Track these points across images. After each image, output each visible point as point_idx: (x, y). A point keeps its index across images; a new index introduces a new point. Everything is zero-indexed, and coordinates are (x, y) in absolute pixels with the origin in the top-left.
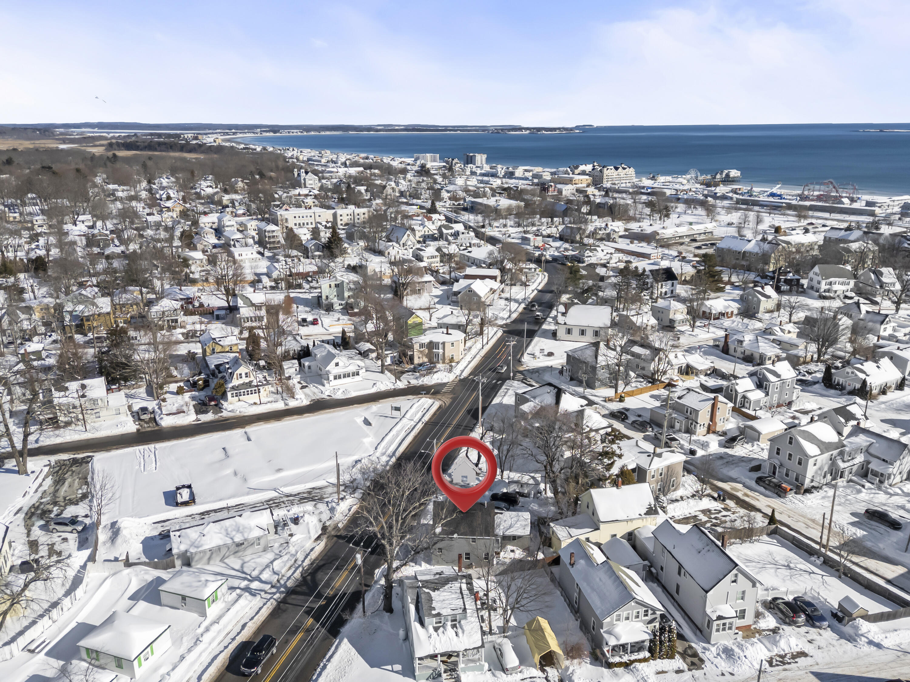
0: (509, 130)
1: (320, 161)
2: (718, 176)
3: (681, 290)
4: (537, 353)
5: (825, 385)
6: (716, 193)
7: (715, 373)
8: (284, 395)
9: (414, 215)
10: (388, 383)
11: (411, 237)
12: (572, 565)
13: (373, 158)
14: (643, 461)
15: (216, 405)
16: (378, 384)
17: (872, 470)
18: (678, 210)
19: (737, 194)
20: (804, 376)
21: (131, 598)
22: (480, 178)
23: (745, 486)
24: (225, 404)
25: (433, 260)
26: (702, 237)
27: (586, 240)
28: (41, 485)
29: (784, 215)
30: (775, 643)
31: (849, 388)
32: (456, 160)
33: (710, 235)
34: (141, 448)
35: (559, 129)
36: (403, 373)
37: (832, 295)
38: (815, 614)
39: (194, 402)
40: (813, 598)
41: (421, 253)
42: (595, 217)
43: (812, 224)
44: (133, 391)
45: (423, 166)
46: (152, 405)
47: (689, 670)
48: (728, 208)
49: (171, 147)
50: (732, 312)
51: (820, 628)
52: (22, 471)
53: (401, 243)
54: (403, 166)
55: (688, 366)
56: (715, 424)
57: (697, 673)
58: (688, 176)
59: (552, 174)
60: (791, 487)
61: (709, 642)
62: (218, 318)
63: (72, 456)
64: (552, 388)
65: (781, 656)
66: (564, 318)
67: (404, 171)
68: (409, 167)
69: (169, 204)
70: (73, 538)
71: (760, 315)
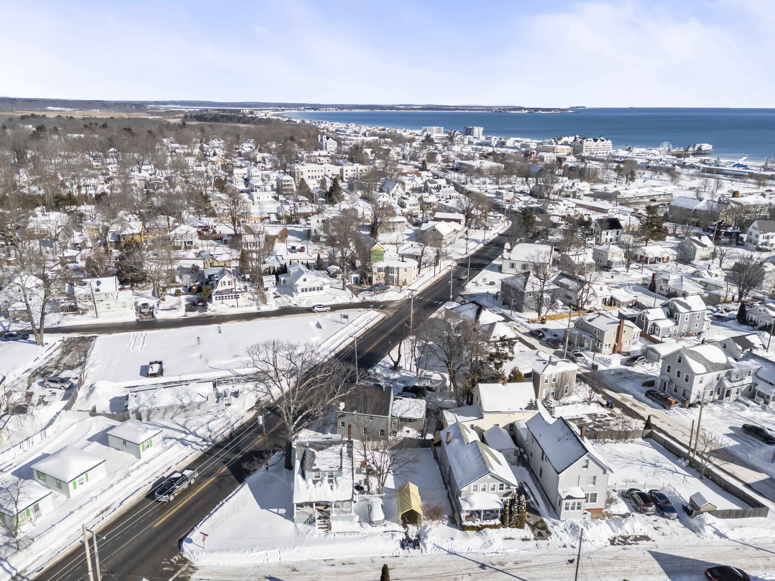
0: (510, 110)
1: (345, 132)
2: (691, 149)
3: (625, 238)
4: (480, 282)
5: (739, 321)
6: (685, 163)
7: (637, 305)
8: (259, 301)
9: (408, 173)
10: (346, 298)
11: (400, 189)
12: (448, 443)
13: (388, 129)
14: (538, 368)
15: (203, 306)
16: (338, 298)
17: (759, 392)
18: (645, 176)
19: (706, 164)
20: (722, 313)
21: (89, 440)
22: (475, 147)
23: (635, 397)
24: (210, 305)
25: (414, 207)
26: (662, 198)
27: (552, 196)
28: (51, 354)
29: (745, 182)
30: (620, 525)
31: (760, 324)
32: (457, 132)
33: (669, 197)
34: (135, 333)
35: (554, 109)
36: (361, 291)
37: (768, 248)
38: (666, 505)
39: (187, 303)
40: (670, 493)
41: (405, 201)
42: (566, 178)
43: (770, 191)
44: (143, 292)
45: (428, 137)
46: (152, 302)
47: (535, 539)
48: (693, 175)
49: (230, 119)
50: (668, 258)
51: (669, 518)
52: (39, 343)
53: (391, 193)
54: (412, 136)
55: (612, 298)
56: (621, 345)
57: (541, 543)
58: (661, 149)
59: (538, 144)
60: (676, 400)
61: (559, 518)
62: (226, 242)
63: (82, 335)
64: (475, 305)
65: (623, 537)
66: (509, 254)
67: (412, 140)
68: (417, 137)
69: (214, 159)
70: (60, 393)
71: (695, 262)
